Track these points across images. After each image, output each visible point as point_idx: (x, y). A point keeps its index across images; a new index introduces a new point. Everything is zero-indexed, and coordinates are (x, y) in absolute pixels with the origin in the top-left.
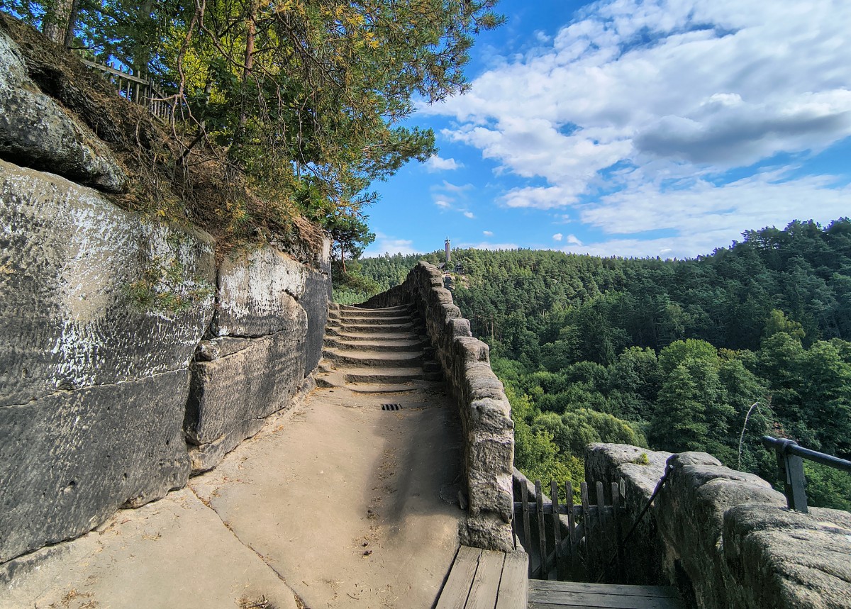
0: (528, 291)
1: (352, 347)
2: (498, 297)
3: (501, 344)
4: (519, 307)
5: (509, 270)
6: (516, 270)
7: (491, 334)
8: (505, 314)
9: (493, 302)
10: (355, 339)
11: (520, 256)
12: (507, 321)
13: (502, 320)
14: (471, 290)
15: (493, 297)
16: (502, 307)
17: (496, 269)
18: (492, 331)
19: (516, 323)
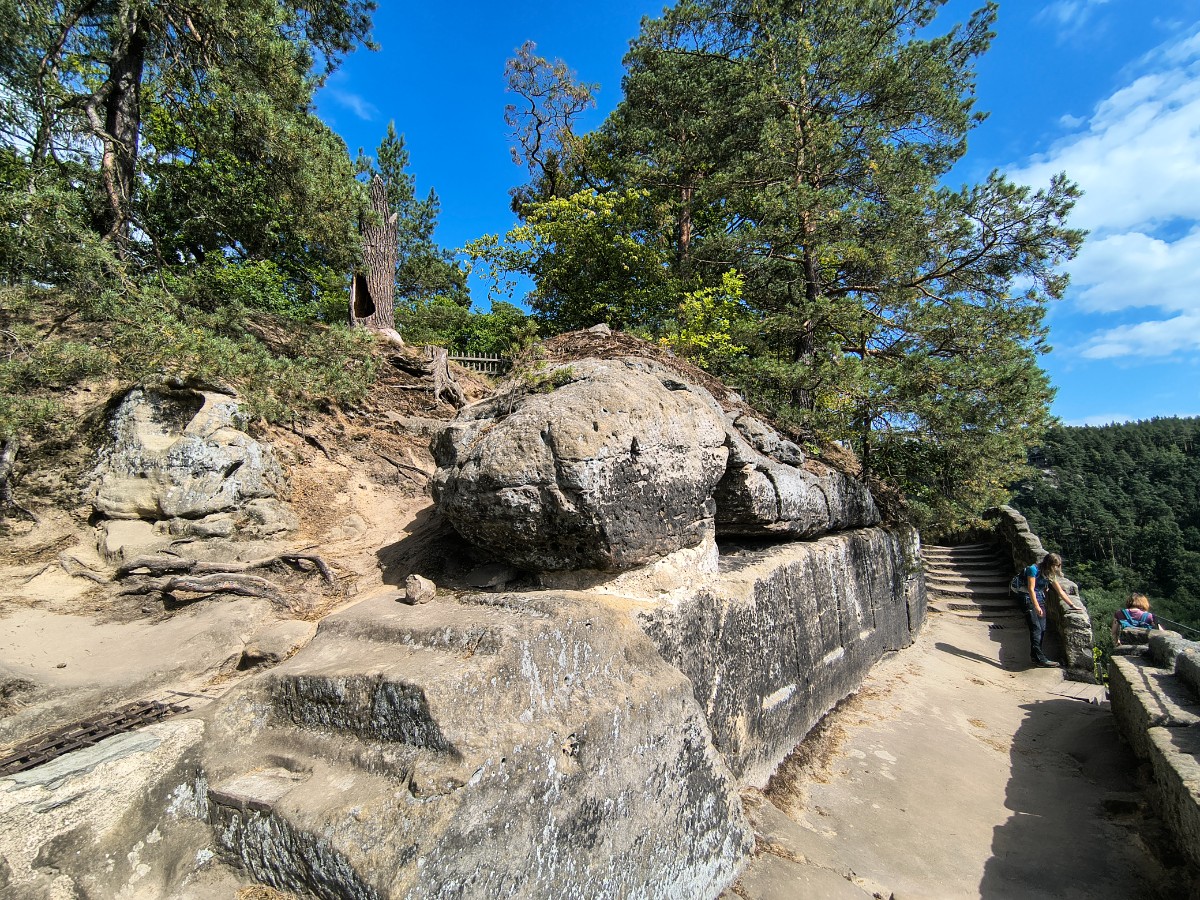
0: (1181, 487)
1: (946, 582)
2: (1118, 498)
3: (1132, 572)
4: (1163, 512)
5: (1137, 454)
6: (1150, 454)
7: (1109, 557)
8: (1136, 524)
9: (1108, 507)
10: (946, 575)
11: (1156, 430)
12: (1140, 536)
13: (1131, 534)
14: (1065, 490)
15: (1108, 499)
16: (1129, 514)
17: (1110, 455)
18: (1112, 552)
19: (1159, 539)
